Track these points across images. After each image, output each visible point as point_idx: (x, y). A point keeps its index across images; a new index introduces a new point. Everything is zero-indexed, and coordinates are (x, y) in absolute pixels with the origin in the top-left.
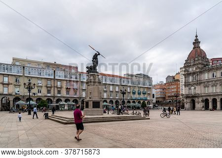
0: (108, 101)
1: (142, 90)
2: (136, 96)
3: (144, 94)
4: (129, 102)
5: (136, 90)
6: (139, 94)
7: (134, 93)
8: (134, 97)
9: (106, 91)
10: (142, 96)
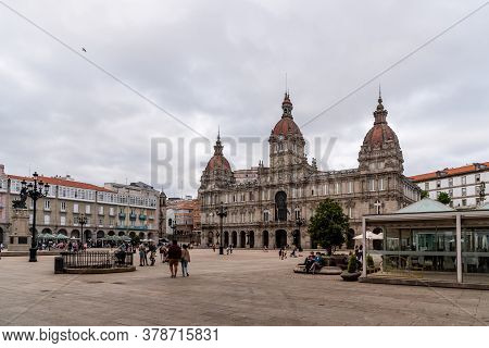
0: (69, 231)
1: (137, 213)
2: (127, 223)
3: (142, 219)
4: (111, 233)
5: (127, 212)
6: (133, 219)
7: (122, 218)
8: (122, 224)
9: (65, 213)
10: (138, 223)
